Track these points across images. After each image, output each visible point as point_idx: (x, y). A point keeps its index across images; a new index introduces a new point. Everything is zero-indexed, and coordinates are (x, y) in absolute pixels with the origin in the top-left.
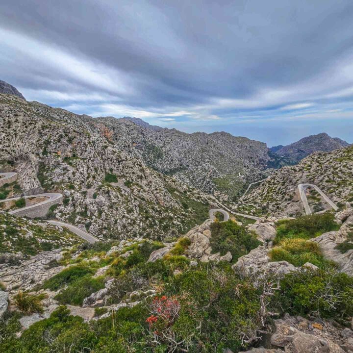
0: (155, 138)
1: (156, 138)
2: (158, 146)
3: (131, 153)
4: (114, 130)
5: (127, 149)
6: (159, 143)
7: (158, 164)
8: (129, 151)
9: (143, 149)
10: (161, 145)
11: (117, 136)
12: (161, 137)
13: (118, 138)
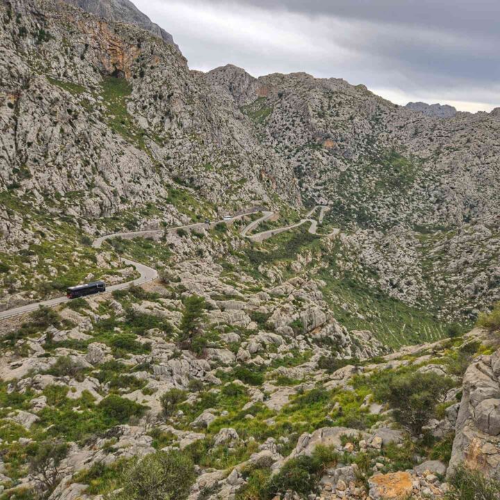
0: (411, 132)
1: (416, 134)
2: (412, 156)
3: (171, 118)
4: (139, 46)
5: (162, 104)
6: (421, 146)
7: (380, 204)
8: (167, 114)
9: (355, 158)
10: (425, 153)
11: (144, 65)
12: (433, 130)
13: (146, 70)
